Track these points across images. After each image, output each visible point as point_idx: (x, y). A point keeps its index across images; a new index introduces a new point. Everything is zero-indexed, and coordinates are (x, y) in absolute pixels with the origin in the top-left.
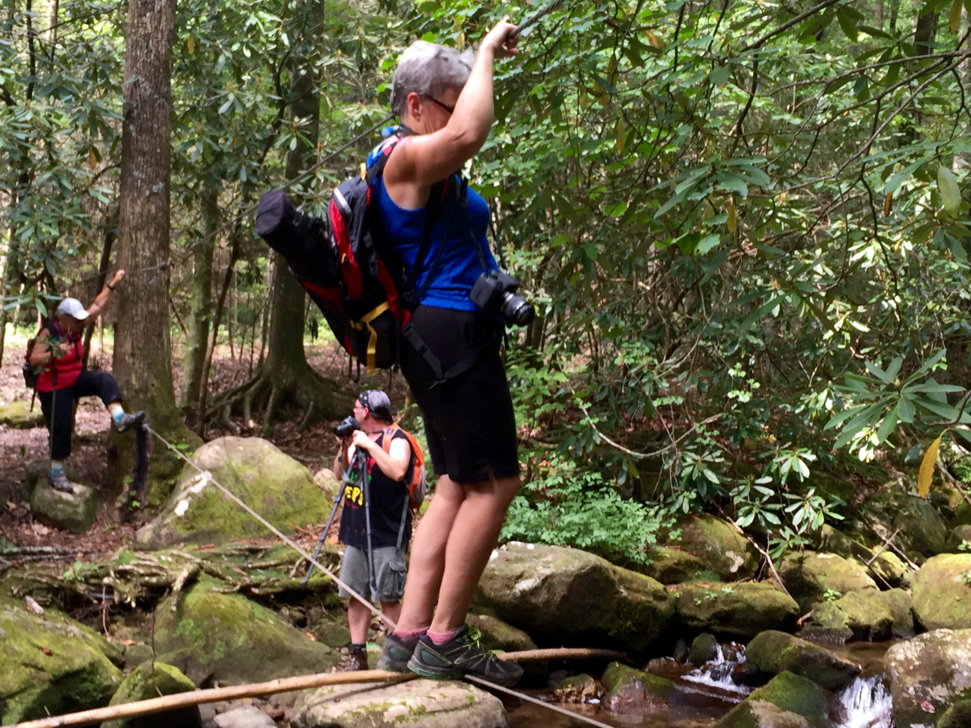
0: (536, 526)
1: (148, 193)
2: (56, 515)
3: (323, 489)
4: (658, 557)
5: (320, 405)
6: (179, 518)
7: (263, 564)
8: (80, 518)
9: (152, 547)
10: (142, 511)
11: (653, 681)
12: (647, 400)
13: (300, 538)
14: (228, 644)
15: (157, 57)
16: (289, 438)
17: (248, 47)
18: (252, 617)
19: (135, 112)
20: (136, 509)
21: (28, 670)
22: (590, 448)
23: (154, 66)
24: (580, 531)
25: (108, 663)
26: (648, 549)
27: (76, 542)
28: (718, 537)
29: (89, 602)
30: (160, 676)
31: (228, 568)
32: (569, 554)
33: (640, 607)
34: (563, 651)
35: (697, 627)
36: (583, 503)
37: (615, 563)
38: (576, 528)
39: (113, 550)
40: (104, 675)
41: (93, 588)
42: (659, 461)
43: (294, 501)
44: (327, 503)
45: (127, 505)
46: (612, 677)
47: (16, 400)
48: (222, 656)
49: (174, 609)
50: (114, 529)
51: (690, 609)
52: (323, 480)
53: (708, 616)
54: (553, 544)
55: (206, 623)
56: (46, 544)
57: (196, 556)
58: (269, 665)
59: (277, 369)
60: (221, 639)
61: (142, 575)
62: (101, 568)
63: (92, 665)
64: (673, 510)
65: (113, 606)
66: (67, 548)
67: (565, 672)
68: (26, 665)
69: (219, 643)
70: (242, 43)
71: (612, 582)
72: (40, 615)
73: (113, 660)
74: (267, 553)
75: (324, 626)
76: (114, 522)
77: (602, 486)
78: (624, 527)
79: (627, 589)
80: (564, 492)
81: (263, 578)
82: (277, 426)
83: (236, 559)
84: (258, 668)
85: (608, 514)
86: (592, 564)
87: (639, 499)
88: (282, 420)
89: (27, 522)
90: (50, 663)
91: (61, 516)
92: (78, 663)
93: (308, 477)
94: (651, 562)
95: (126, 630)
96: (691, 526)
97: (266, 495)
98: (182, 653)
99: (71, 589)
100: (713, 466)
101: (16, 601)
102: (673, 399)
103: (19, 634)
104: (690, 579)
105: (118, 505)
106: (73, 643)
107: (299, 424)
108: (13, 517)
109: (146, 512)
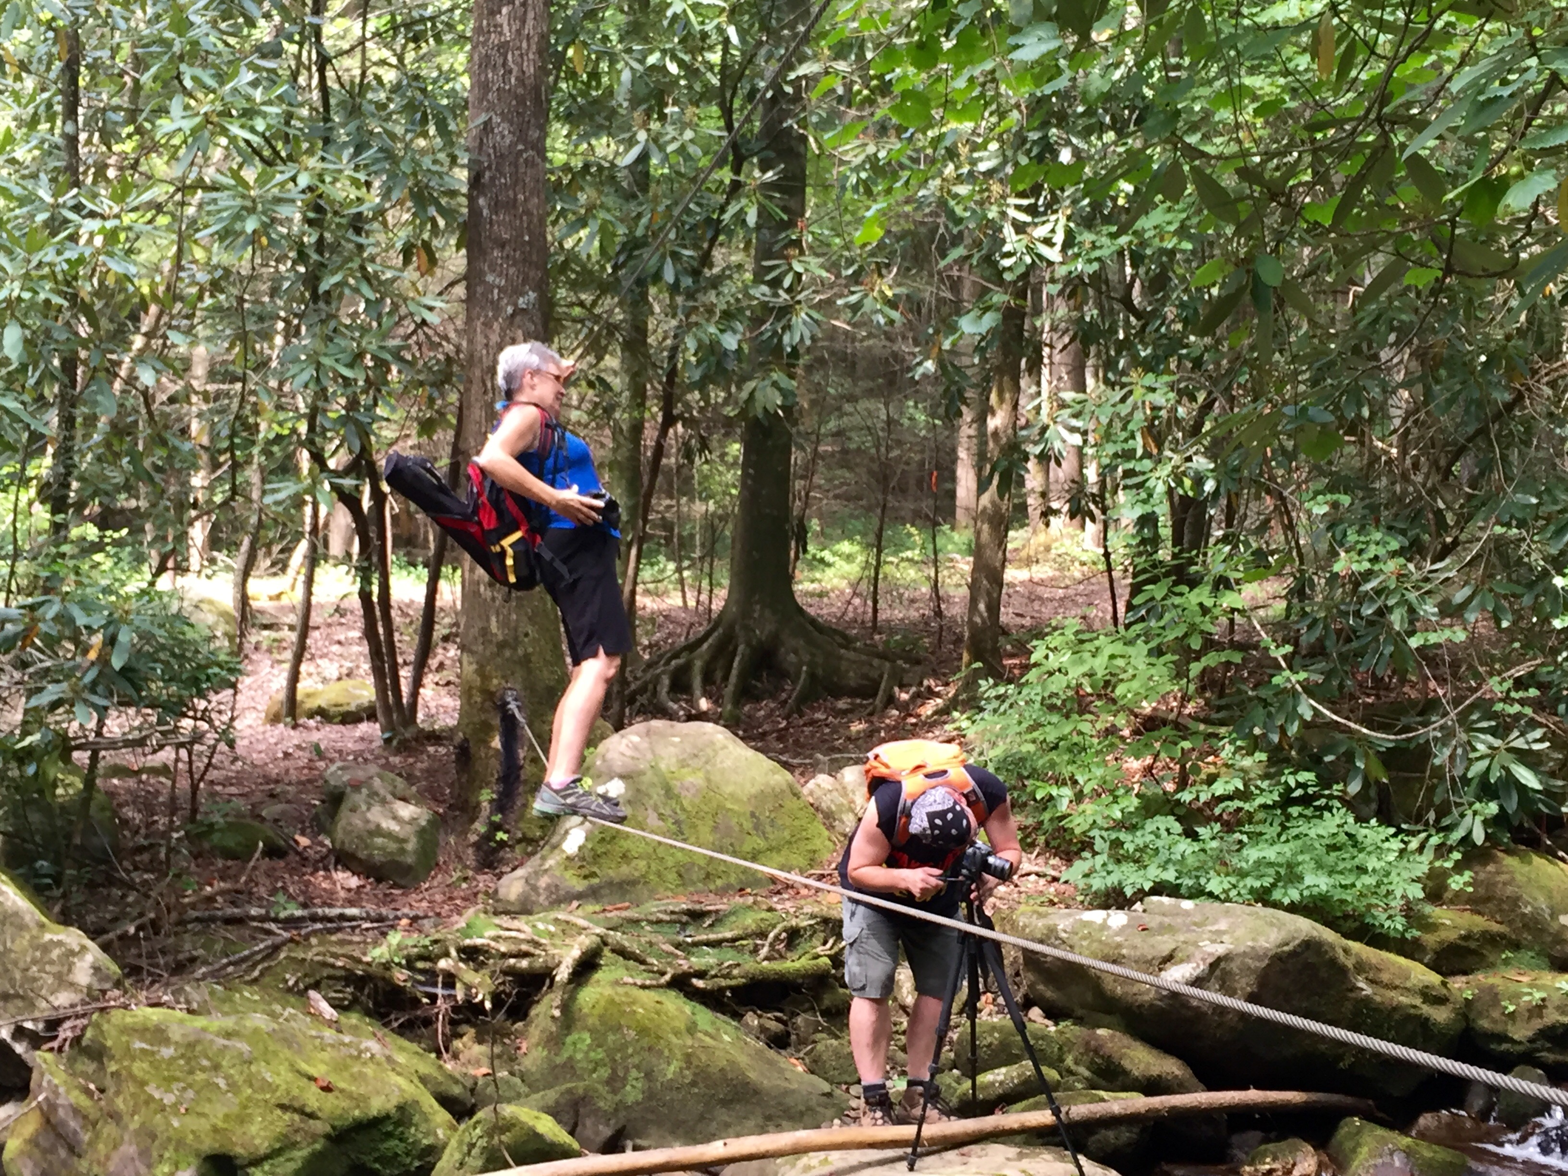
0: (1197, 869)
1: (510, 310)
2: (371, 855)
3: (817, 809)
4: (1429, 927)
5: (820, 672)
6: (569, 858)
7: (712, 937)
8: (410, 860)
9: (524, 909)
10: (512, 847)
11: (1427, 1154)
12: (1399, 640)
13: (779, 893)
14: (649, 1075)
15: (521, 81)
16: (766, 727)
17: (674, 57)
18: (692, 1029)
19: (487, 175)
20: (502, 844)
21: (287, 1116)
22: (1293, 729)
23: (516, 97)
24: (1278, 877)
25: (430, 1103)
26: (1409, 911)
27: (402, 900)
28: (1541, 888)
29: (416, 1002)
30: (516, 1131)
31: (651, 944)
32: (1258, 917)
33: (1397, 1017)
34: (1253, 1095)
35: (1507, 1053)
36: (1284, 828)
37: (1346, 936)
38: (1271, 871)
39: (460, 914)
40: (423, 1128)
41: (421, 978)
42: (1424, 752)
43: (768, 829)
44: (826, 833)
45: (488, 837)
46: (1349, 1145)
47: (339, 679)
48: (640, 1097)
49: (557, 1013)
50: (465, 879)
51: (1494, 1021)
52: (818, 793)
53: (1530, 1033)
54: (1228, 900)
55: (611, 1038)
56: (351, 903)
57: (597, 924)
58: (722, 1114)
59: (746, 613)
60: (637, 1067)
61: (504, 956)
62: (436, 942)
63: (401, 1108)
64: (1457, 835)
65: (456, 1009)
66: (384, 911)
67: (1259, 1135)
68: (283, 1107)
69: (634, 1073)
70: (664, 52)
71: (1342, 971)
72: (330, 1023)
73: (446, 1101)
74: (719, 919)
75: (820, 1047)
76: (466, 867)
77: (1316, 796)
78: (1362, 870)
79: (1372, 982)
80: (1247, 806)
81: (712, 961)
82: (747, 708)
83: (666, 929)
84: (702, 1118)
85: (1333, 848)
86: (1302, 936)
87: (1386, 819)
88: (757, 699)
89: (326, 869)
90: (328, 1104)
91: (378, 857)
92: (377, 1106)
93: (791, 787)
94: (1416, 933)
95: (479, 1050)
96: (1491, 868)
97: (720, 819)
98: (569, 1091)
99: (384, 979)
100: (1526, 757)
101: (292, 999)
102: (1447, 633)
103: (275, 1053)
104: (1492, 966)
105: (473, 838)
106: (369, 1070)
107: (785, 702)
108: (304, 860)
109: (518, 849)
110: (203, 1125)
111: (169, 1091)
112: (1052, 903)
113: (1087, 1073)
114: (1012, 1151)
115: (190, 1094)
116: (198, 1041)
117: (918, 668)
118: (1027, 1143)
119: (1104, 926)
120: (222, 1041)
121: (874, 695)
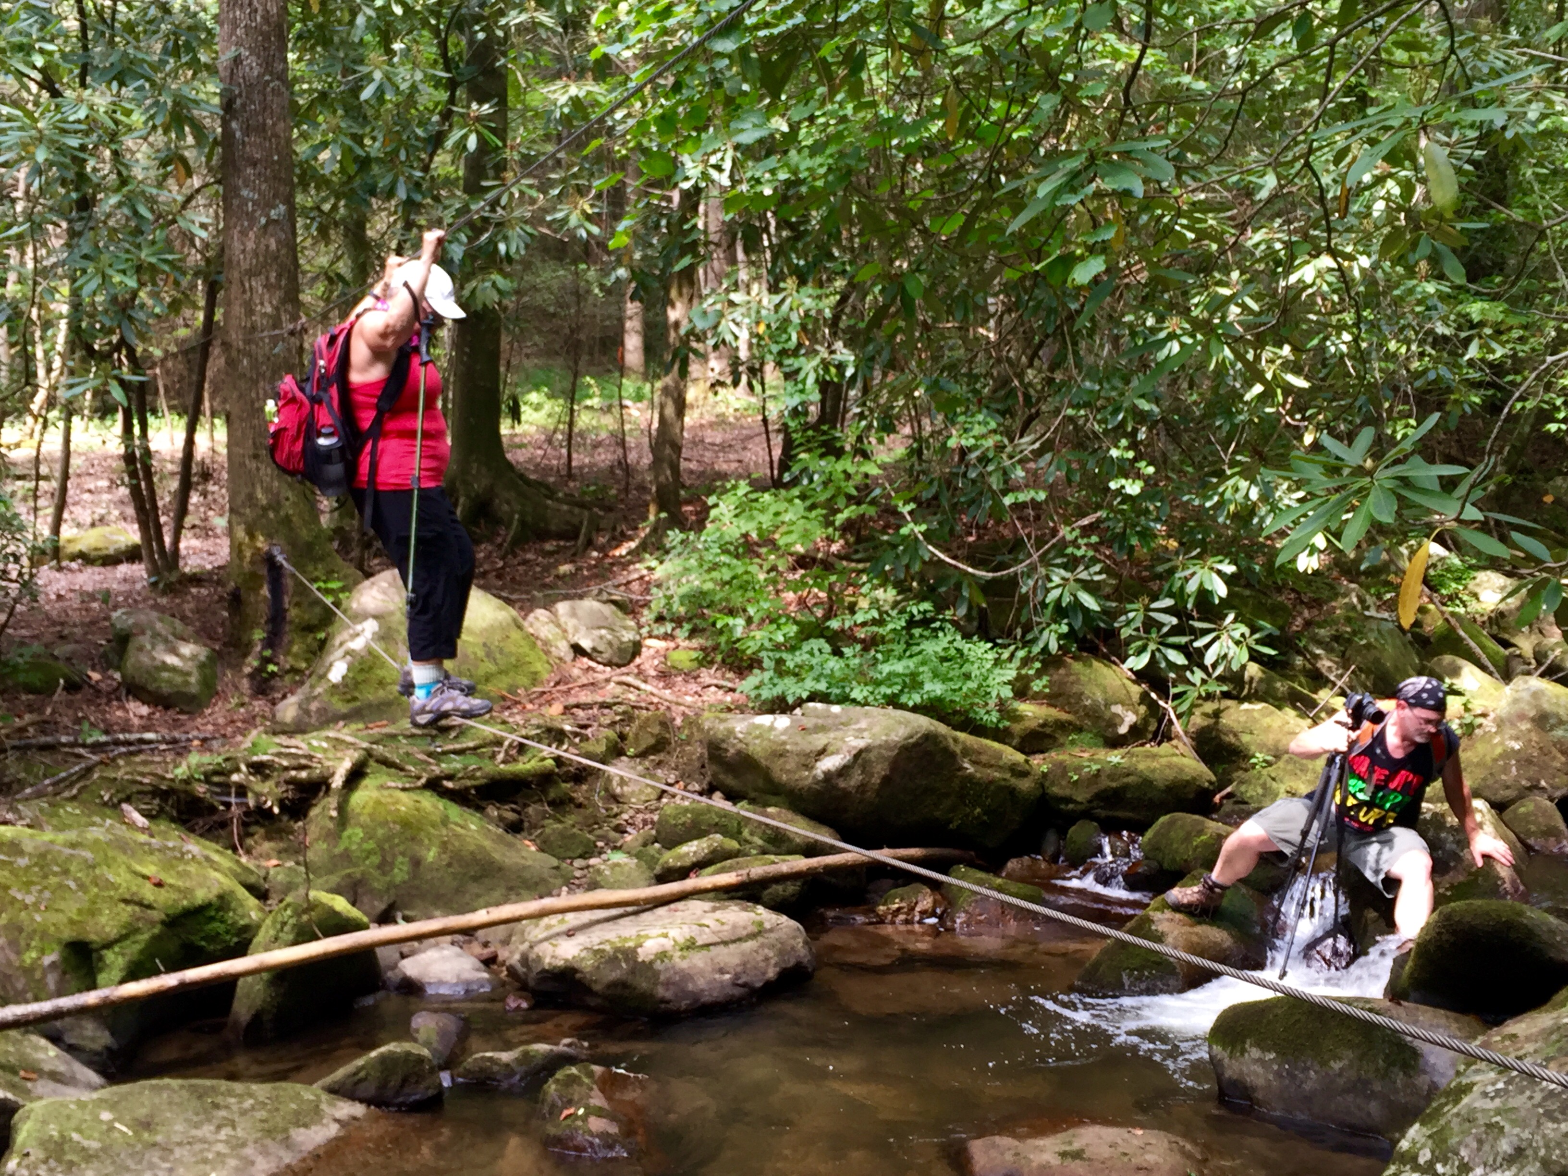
0: (843, 680)
1: (263, 221)
2: (159, 688)
3: (537, 639)
4: (1016, 717)
5: (529, 519)
6: (335, 686)
7: (457, 746)
8: (194, 689)
9: (298, 729)
10: (282, 677)
11: (1014, 890)
12: (996, 497)
13: (509, 708)
14: (413, 860)
15: (266, 18)
16: (486, 567)
17: (399, 1)
18: (445, 821)
19: (239, 102)
20: (273, 675)
21: (129, 908)
22: (916, 567)
23: (262, 33)
24: (905, 685)
25: (242, 893)
26: (1002, 706)
27: (190, 724)
28: (1099, 686)
29: (213, 809)
30: (319, 910)
31: (407, 754)
32: (890, 717)
33: (992, 788)
34: (886, 853)
35: (1073, 812)
36: (909, 645)
37: (955, 728)
38: (900, 680)
39: (243, 735)
40: (240, 911)
41: (217, 790)
42: (1013, 582)
43: (498, 656)
44: (544, 658)
45: (261, 669)
47: (93, 525)
48: (407, 878)
49: (334, 814)
50: (243, 705)
51: (1063, 788)
52: (538, 626)
53: (1088, 796)
54: (867, 704)
55: (380, 832)
56: (146, 729)
57: (361, 739)
58: (474, 888)
59: (464, 469)
60: (403, 854)
61: (286, 769)
62: (227, 760)
63: (221, 897)
64: (1036, 649)
65: (248, 813)
66: (176, 734)
67: (890, 882)
68: (126, 901)
69: (400, 859)
71: (953, 755)
72: (143, 830)
73: (252, 889)
74: (462, 731)
75: (548, 831)
76: (242, 694)
77: (934, 620)
78: (967, 677)
79: (974, 763)
80: (881, 631)
81: (458, 766)
83: (419, 741)
84: (457, 892)
85: (944, 659)
86: (923, 731)
87: (986, 636)
89: (119, 699)
90: (161, 898)
91: (166, 689)
92: (201, 896)
93: (515, 621)
94: (1007, 723)
95: (267, 846)
96: (1062, 671)
98: (349, 876)
99: (186, 792)
100: (1089, 587)
101: (108, 812)
102: (1032, 493)
103: (114, 859)
104: (1062, 745)
105: (247, 670)
106: (192, 868)
107: (500, 546)
108: (98, 692)
109: (287, 678)
110: (60, 918)
111: (29, 892)
112: (729, 710)
113: (760, 842)
114: (707, 905)
115: (47, 894)
116: (48, 852)
117: (612, 515)
118: (716, 899)
119: (772, 728)
120: (69, 851)
121: (576, 537)
